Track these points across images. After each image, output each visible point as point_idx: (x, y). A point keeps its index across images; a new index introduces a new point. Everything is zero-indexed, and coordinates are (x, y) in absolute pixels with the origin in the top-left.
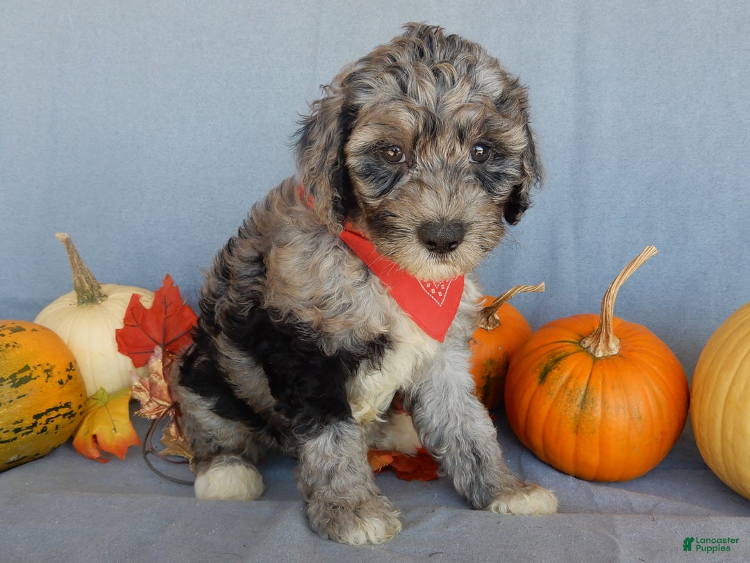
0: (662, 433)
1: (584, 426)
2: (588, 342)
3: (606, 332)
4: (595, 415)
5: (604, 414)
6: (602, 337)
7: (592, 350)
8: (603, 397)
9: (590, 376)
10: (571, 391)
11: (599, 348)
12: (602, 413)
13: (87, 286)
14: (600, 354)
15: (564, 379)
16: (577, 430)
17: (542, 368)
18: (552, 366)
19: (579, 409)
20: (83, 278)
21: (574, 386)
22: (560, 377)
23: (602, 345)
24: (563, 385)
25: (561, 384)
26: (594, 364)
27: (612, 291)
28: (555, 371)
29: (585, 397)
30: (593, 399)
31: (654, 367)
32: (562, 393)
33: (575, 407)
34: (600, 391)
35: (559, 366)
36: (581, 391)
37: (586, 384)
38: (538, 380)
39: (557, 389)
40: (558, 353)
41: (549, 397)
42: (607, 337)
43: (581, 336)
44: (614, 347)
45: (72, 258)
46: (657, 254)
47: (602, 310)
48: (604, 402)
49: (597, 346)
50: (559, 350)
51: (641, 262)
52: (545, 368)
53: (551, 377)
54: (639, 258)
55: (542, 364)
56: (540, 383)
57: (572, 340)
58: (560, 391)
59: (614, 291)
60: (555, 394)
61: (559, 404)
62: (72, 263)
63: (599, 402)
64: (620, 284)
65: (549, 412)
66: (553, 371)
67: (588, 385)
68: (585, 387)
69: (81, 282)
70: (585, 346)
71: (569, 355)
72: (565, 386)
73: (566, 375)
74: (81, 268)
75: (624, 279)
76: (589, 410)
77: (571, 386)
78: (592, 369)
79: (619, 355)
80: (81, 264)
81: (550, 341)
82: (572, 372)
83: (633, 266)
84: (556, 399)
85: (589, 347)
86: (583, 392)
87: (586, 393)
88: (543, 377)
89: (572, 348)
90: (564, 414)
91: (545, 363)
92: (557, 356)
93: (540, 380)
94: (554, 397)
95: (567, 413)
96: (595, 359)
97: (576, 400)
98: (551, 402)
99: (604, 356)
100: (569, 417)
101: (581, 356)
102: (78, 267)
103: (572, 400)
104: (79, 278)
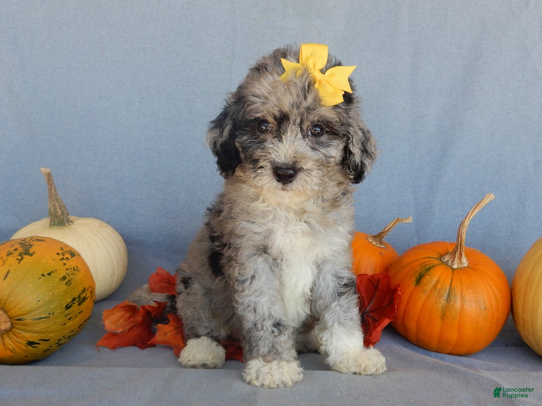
0: (498, 320)
1: (448, 314)
2: (447, 258)
3: (460, 251)
4: (456, 306)
5: (462, 306)
6: (457, 255)
7: (450, 263)
8: (461, 294)
9: (452, 280)
10: (440, 290)
11: (455, 262)
12: (461, 305)
13: (59, 212)
14: (455, 266)
15: (434, 282)
16: (443, 317)
17: (417, 274)
18: (425, 273)
19: (445, 302)
20: (57, 205)
21: (441, 287)
22: (431, 280)
23: (456, 260)
24: (433, 286)
25: (432, 285)
26: (453, 272)
27: (466, 223)
28: (428, 277)
29: (449, 294)
30: (455, 295)
31: (493, 275)
32: (433, 292)
33: (443, 301)
34: (459, 290)
35: (430, 273)
36: (446, 290)
37: (449, 285)
38: (414, 283)
39: (429, 289)
40: (427, 265)
41: (423, 294)
42: (461, 255)
43: (440, 254)
44: (465, 262)
45: (50, 189)
46: (494, 199)
47: (458, 236)
48: (462, 298)
49: (454, 261)
50: (428, 263)
51: (484, 204)
52: (419, 275)
53: (424, 281)
54: (483, 201)
55: (417, 272)
56: (416, 285)
57: (435, 257)
58: (431, 290)
59: (467, 223)
60: (428, 292)
61: (431, 299)
62: (50, 193)
63: (459, 297)
64: (471, 218)
65: (423, 306)
66: (426, 276)
67: (451, 286)
68: (449, 287)
69: (55, 208)
70: (445, 261)
71: (436, 266)
72: (435, 286)
73: (435, 279)
74: (56, 198)
75: (473, 215)
76: (452, 303)
77: (439, 286)
78: (452, 276)
79: (468, 267)
80: (56, 195)
81: (421, 257)
82: (439, 277)
83: (479, 206)
84: (428, 296)
85: (447, 261)
86: (448, 291)
87: (450, 291)
88: (419, 281)
89: (436, 262)
90: (434, 306)
91: (419, 271)
92: (427, 266)
93: (416, 283)
94: (427, 295)
95: (437, 305)
96: (453, 270)
97: (443, 296)
98: (425, 298)
99: (458, 268)
100: (438, 308)
101: (443, 267)
102: (54, 196)
103: (440, 296)
104: (54, 205)
